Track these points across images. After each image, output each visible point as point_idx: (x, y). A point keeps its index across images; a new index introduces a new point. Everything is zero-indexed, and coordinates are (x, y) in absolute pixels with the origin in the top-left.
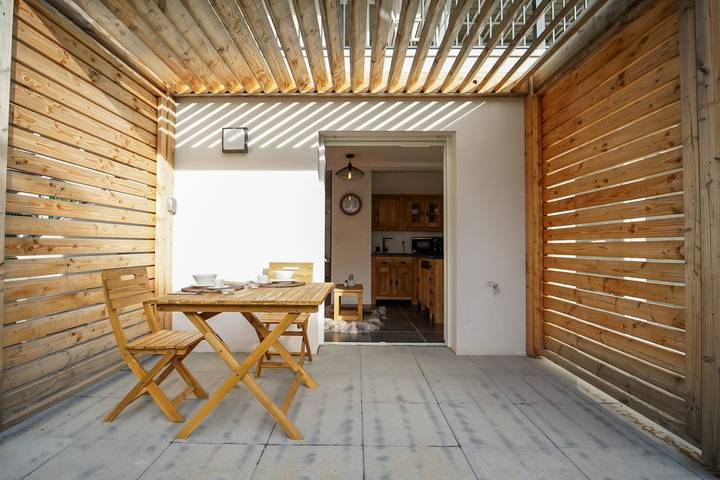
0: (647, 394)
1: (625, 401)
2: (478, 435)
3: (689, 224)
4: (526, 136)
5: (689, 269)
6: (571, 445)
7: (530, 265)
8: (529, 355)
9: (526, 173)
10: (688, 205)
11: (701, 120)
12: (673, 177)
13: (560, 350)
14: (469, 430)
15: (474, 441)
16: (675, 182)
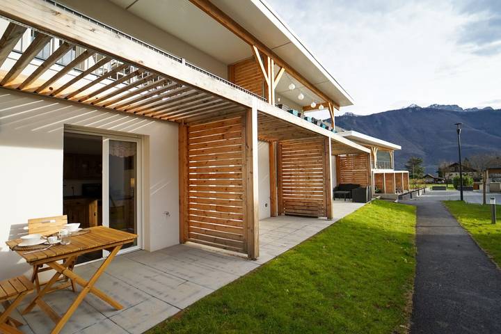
0: (231, 244)
1: (225, 248)
2: (190, 276)
3: (243, 189)
4: (180, 142)
5: (244, 203)
6: (218, 267)
7: (182, 201)
8: (181, 243)
9: (180, 159)
10: (243, 183)
11: (246, 160)
12: (239, 174)
13: (197, 237)
14: (186, 276)
15: (190, 277)
16: (239, 176)
